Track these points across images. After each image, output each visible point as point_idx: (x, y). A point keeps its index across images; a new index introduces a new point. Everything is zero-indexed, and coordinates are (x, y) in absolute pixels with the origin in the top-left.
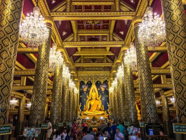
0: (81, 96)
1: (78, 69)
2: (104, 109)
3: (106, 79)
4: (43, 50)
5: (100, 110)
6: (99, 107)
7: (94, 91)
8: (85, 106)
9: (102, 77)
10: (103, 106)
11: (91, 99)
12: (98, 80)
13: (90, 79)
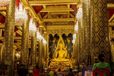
0: (50, 47)
1: (46, 24)
2: (69, 57)
3: (70, 32)
4: (10, 9)
5: (66, 58)
6: (66, 55)
7: (61, 42)
8: (53, 55)
9: (67, 31)
10: (69, 55)
11: (59, 50)
12: (64, 33)
13: (57, 32)
